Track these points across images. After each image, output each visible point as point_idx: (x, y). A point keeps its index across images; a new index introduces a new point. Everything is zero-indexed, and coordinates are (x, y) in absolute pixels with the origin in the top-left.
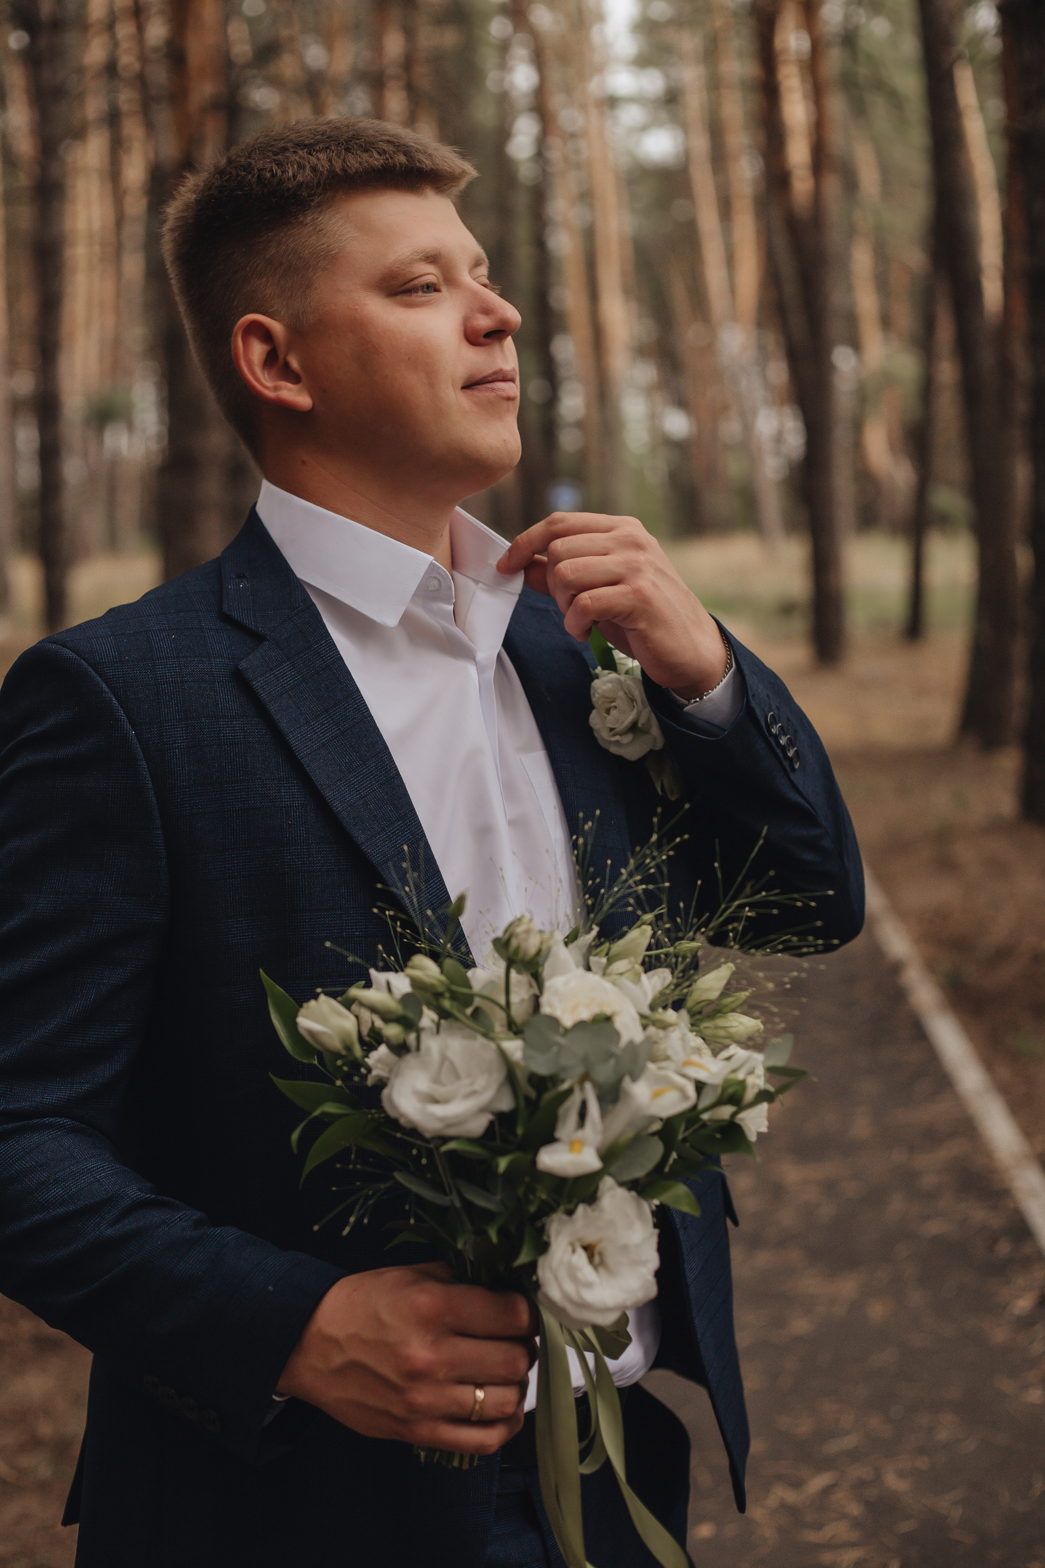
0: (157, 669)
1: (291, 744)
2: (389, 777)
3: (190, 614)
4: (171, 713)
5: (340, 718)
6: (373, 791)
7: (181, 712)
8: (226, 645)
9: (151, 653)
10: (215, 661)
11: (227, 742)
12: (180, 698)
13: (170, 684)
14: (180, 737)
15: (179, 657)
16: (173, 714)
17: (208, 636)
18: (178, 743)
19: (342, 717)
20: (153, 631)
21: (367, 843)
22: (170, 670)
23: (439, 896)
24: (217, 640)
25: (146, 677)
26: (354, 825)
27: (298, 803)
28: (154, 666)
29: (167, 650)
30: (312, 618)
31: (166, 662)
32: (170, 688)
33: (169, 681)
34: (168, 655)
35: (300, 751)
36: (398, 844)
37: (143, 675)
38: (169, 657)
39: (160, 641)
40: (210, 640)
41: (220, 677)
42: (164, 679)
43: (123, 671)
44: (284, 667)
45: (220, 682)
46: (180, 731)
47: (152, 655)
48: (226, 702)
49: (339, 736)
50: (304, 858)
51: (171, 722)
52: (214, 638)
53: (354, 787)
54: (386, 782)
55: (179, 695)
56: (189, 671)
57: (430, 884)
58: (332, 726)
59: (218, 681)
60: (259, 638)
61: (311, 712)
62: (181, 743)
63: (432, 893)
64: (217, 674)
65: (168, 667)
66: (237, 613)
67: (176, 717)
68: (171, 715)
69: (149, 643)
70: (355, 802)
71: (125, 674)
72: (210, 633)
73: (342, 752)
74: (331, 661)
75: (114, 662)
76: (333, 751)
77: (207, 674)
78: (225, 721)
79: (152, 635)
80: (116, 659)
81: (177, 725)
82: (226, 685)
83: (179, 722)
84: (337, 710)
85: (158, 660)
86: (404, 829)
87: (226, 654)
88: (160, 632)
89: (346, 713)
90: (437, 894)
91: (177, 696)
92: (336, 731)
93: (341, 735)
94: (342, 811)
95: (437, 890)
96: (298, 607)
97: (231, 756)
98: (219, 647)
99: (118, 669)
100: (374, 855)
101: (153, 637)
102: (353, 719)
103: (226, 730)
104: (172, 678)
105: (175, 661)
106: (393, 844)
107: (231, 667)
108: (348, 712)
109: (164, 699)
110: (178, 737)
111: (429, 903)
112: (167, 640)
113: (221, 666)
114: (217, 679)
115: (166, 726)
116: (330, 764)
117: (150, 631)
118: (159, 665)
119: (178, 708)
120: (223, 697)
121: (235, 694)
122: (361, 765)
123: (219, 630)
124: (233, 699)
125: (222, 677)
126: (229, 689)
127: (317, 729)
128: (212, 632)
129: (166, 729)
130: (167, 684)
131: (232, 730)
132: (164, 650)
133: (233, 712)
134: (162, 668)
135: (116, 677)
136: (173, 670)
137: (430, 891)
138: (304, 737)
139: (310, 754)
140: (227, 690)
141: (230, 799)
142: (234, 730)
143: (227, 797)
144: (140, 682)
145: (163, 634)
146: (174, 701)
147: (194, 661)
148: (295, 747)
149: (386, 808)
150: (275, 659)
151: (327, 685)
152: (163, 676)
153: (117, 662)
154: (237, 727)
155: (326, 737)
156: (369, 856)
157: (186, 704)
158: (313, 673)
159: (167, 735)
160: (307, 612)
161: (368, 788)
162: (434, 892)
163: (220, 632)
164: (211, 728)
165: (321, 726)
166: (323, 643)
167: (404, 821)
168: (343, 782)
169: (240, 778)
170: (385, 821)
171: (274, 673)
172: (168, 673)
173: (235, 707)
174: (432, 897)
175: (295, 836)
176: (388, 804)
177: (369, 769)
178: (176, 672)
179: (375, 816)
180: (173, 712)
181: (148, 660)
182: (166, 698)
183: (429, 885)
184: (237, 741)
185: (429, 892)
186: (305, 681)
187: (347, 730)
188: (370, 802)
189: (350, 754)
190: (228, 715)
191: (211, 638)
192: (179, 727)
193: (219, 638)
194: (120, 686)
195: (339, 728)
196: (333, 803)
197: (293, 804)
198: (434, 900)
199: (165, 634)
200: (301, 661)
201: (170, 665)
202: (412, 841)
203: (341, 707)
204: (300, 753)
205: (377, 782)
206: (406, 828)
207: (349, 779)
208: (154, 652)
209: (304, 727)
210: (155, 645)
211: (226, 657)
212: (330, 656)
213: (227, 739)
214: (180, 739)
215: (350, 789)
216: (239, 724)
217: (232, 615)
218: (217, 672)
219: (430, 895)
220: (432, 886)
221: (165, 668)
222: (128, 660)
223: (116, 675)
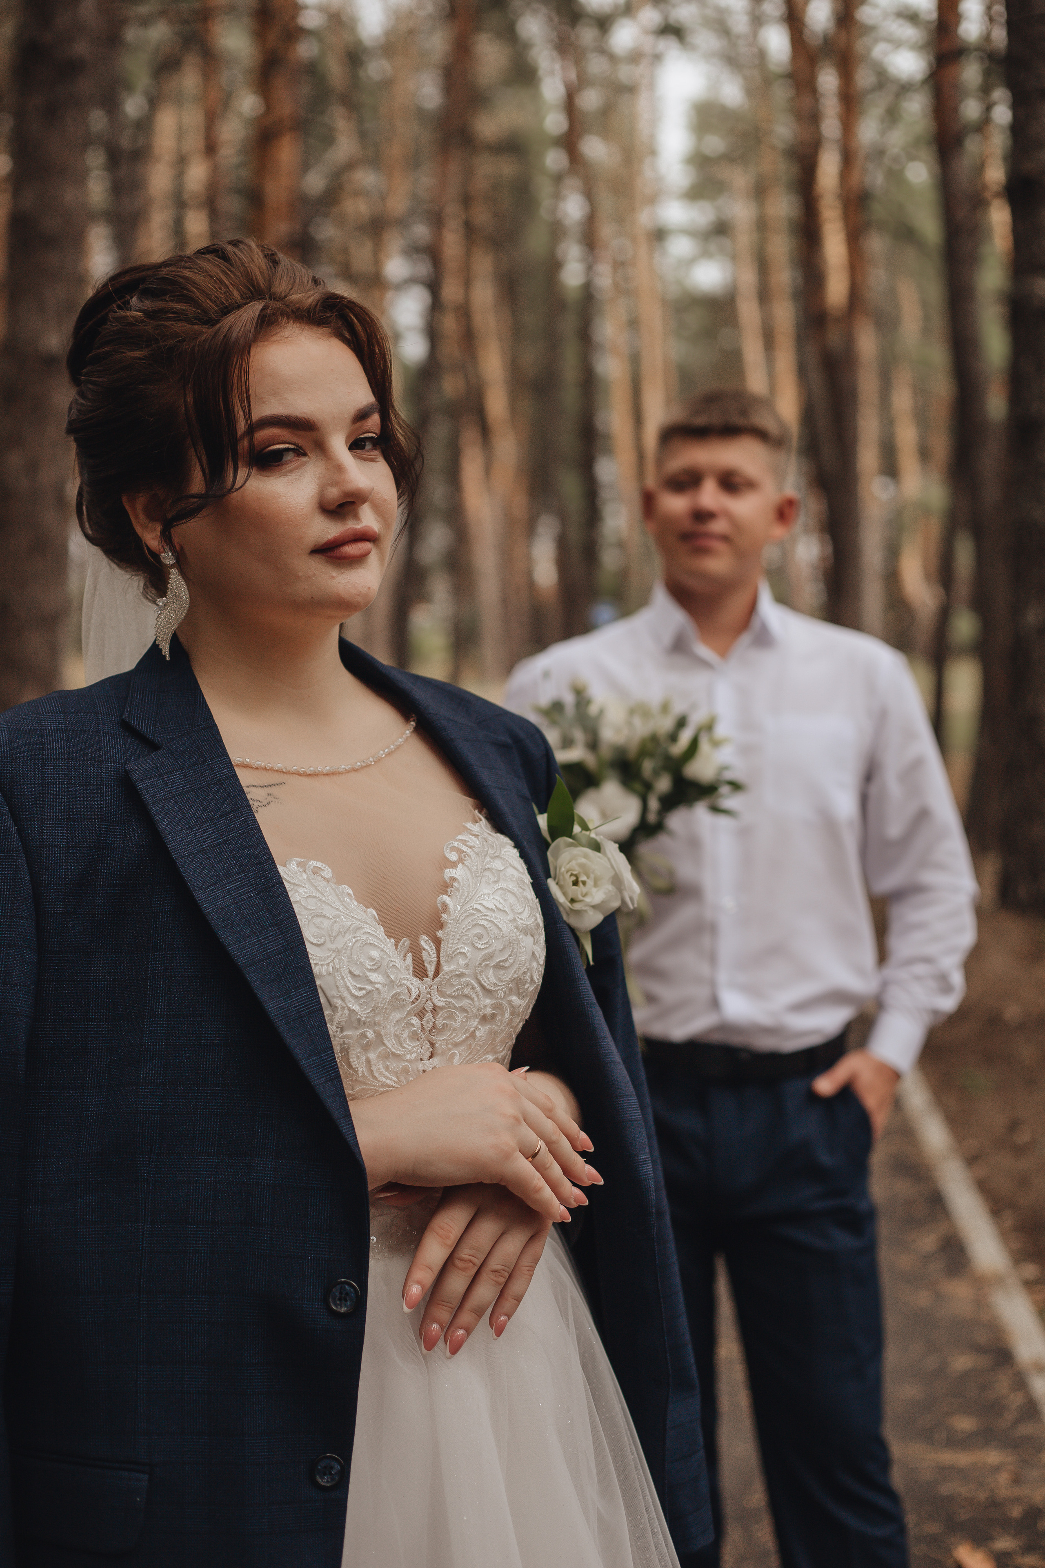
0: (46, 769)
1: (168, 844)
2: (268, 886)
3: (89, 716)
4: (53, 812)
5: (225, 828)
6: (249, 897)
7: (64, 812)
8: (121, 750)
9: (43, 753)
10: (106, 765)
11: (106, 846)
12: (64, 799)
13: (56, 784)
14: (61, 836)
15: (70, 759)
16: (56, 814)
17: (104, 739)
18: (58, 841)
19: (227, 828)
20: (49, 730)
21: (235, 945)
22: (59, 771)
23: (308, 1005)
24: (112, 745)
25: (34, 776)
26: (222, 927)
27: (167, 909)
28: (43, 767)
29: (59, 751)
30: (211, 737)
31: (56, 763)
32: (56, 789)
33: (56, 782)
34: (59, 756)
35: (176, 851)
36: (269, 949)
37: (31, 773)
38: (59, 759)
39: (53, 742)
40: (104, 744)
41: (109, 781)
42: (51, 779)
43: (12, 767)
44: (175, 775)
45: (108, 786)
46: (61, 830)
47: (43, 755)
48: (111, 805)
49: (221, 844)
50: (167, 963)
51: (53, 821)
52: (109, 742)
53: (229, 892)
54: (265, 890)
55: (64, 796)
56: (77, 774)
57: (300, 991)
58: (216, 834)
59: (106, 785)
60: (154, 747)
61: (196, 819)
62: (60, 841)
63: (300, 1001)
64: (106, 778)
65: (56, 769)
66: (137, 721)
67: (59, 817)
68: (53, 814)
69: (42, 743)
70: (228, 906)
71: (13, 770)
72: (106, 738)
73: (222, 859)
74: (224, 777)
75: (5, 757)
76: (212, 857)
77: (96, 778)
78: (107, 825)
79: (46, 735)
80: (7, 754)
81: (59, 824)
82: (114, 790)
83: (61, 821)
84: (222, 820)
85: (48, 761)
86: (279, 935)
87: (119, 759)
88: (55, 732)
89: (232, 824)
90: (306, 1002)
91: (62, 797)
92: (219, 839)
93: (223, 843)
94: (212, 913)
95: (307, 999)
96: (200, 725)
97: (108, 861)
98: (113, 752)
99: (7, 764)
100: (241, 957)
101: (47, 736)
102: (238, 831)
103: (107, 834)
104: (59, 779)
105: (65, 763)
106: (263, 948)
107: (122, 772)
108: (234, 824)
109: (48, 799)
110: (58, 836)
111: (295, 1011)
112: (61, 741)
113: (111, 771)
114: (106, 783)
115: (47, 824)
116: (207, 869)
117: (46, 730)
118: (48, 766)
119: (61, 808)
120: (109, 801)
121: (121, 799)
122: (240, 872)
123: (117, 735)
124: (119, 804)
125: (111, 781)
126: (117, 793)
127: (199, 835)
128: (109, 736)
129: (47, 827)
130: (53, 784)
131: (112, 835)
132: (56, 751)
133: (116, 817)
134: (51, 769)
135: (4, 773)
136: (62, 771)
137: (299, 999)
138: (183, 840)
139: (187, 856)
140: (114, 795)
141: (101, 902)
142: (114, 834)
143: (99, 900)
144: (27, 780)
145: (58, 735)
146: (58, 802)
147: (84, 765)
148: (171, 847)
149: (260, 915)
150: (168, 766)
151: (215, 797)
152: (51, 777)
153: (7, 757)
154: (118, 832)
155: (207, 844)
156: (235, 957)
157: (69, 805)
158: (204, 785)
159: (47, 832)
160: (207, 731)
161: (244, 894)
162: (303, 1000)
163: (117, 737)
164: (92, 830)
165: (204, 833)
166: (218, 761)
167: (279, 928)
168: (218, 887)
169: (113, 882)
170: (258, 926)
171: (163, 779)
172: (57, 774)
173: (118, 812)
174: (299, 1005)
175: (160, 942)
176: (263, 911)
177: (248, 877)
178: (65, 774)
179: (248, 920)
180: (56, 811)
181: (38, 759)
182: (51, 798)
183: (298, 993)
184: (116, 846)
185: (297, 1000)
186: (194, 791)
187: (230, 840)
188: (243, 907)
189: (230, 862)
190: (111, 820)
191: (107, 742)
192: (61, 827)
193: (115, 743)
194: (6, 781)
195: (222, 837)
196: (204, 905)
197: (162, 909)
198: (301, 1008)
199: (60, 734)
200: (193, 772)
201: (59, 766)
202: (285, 948)
203: (227, 819)
204: (176, 854)
205: (255, 889)
206: (280, 934)
207: (225, 885)
208: (46, 753)
209: (185, 831)
210: (48, 745)
211: (119, 762)
212: (223, 773)
213: (106, 843)
214: (60, 839)
215: (225, 894)
216: (120, 829)
217: (131, 723)
218: (106, 776)
219: (298, 1002)
220: (302, 994)
221: (54, 769)
222: (19, 757)
223: (4, 770)
